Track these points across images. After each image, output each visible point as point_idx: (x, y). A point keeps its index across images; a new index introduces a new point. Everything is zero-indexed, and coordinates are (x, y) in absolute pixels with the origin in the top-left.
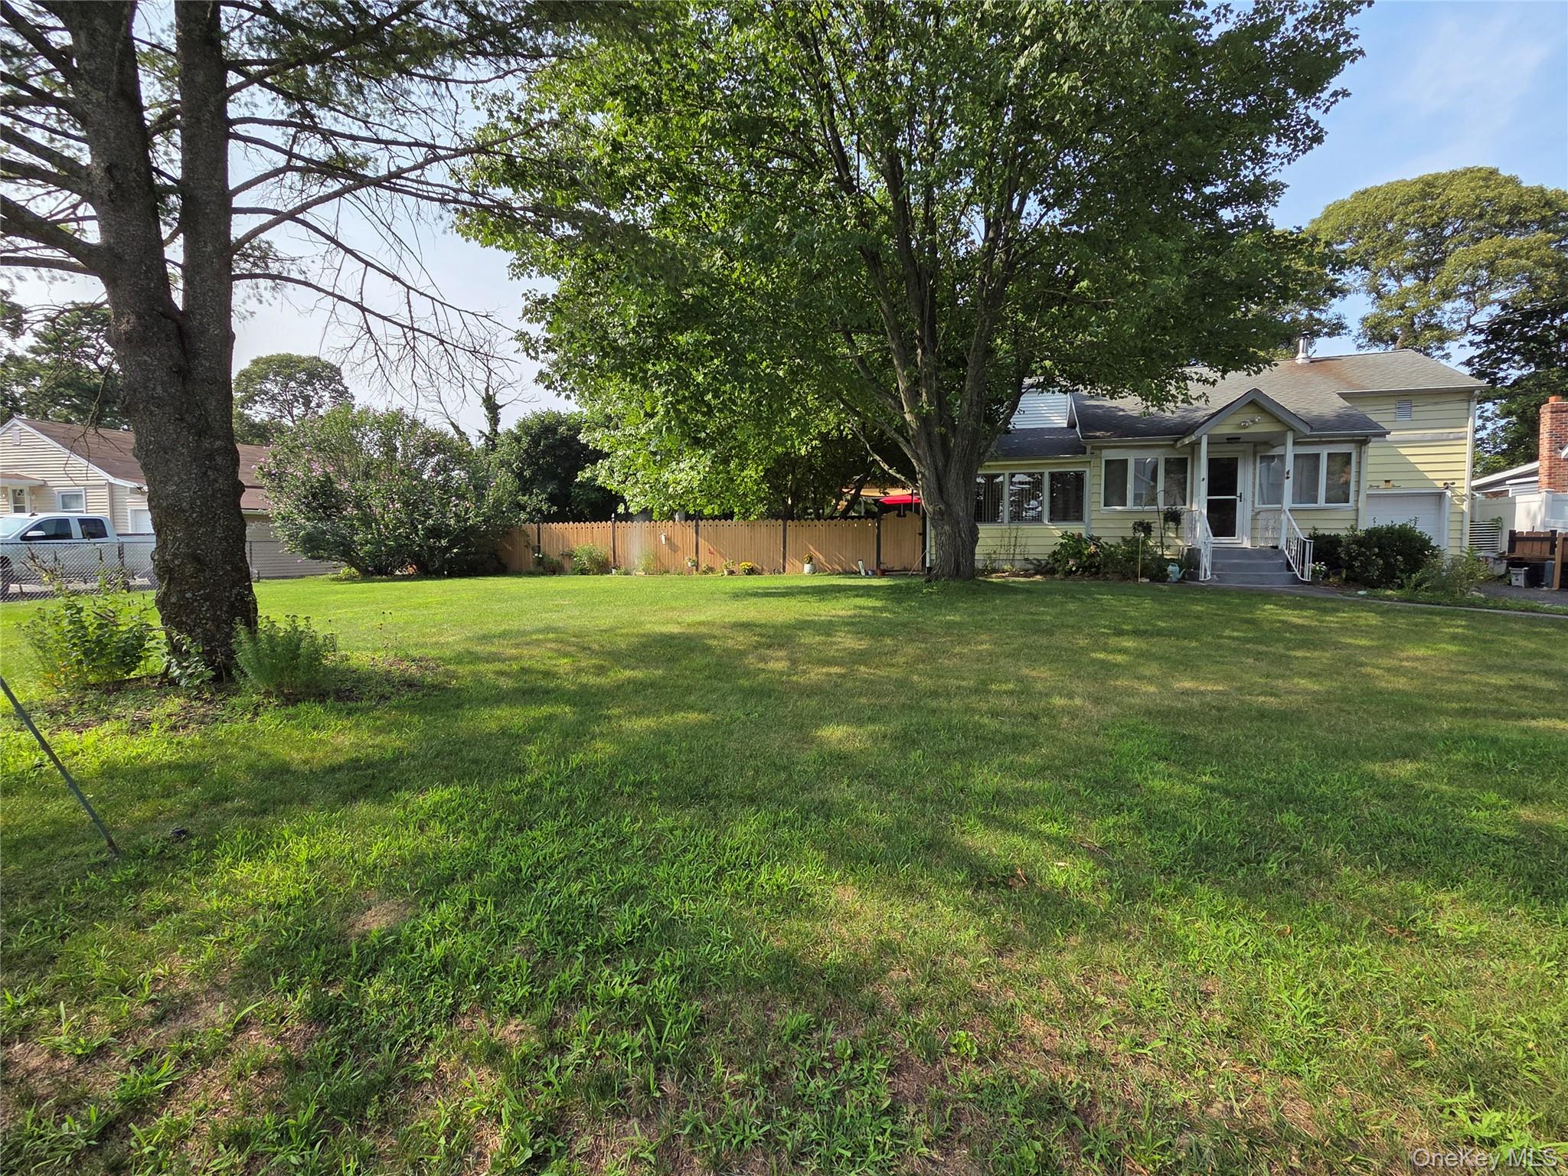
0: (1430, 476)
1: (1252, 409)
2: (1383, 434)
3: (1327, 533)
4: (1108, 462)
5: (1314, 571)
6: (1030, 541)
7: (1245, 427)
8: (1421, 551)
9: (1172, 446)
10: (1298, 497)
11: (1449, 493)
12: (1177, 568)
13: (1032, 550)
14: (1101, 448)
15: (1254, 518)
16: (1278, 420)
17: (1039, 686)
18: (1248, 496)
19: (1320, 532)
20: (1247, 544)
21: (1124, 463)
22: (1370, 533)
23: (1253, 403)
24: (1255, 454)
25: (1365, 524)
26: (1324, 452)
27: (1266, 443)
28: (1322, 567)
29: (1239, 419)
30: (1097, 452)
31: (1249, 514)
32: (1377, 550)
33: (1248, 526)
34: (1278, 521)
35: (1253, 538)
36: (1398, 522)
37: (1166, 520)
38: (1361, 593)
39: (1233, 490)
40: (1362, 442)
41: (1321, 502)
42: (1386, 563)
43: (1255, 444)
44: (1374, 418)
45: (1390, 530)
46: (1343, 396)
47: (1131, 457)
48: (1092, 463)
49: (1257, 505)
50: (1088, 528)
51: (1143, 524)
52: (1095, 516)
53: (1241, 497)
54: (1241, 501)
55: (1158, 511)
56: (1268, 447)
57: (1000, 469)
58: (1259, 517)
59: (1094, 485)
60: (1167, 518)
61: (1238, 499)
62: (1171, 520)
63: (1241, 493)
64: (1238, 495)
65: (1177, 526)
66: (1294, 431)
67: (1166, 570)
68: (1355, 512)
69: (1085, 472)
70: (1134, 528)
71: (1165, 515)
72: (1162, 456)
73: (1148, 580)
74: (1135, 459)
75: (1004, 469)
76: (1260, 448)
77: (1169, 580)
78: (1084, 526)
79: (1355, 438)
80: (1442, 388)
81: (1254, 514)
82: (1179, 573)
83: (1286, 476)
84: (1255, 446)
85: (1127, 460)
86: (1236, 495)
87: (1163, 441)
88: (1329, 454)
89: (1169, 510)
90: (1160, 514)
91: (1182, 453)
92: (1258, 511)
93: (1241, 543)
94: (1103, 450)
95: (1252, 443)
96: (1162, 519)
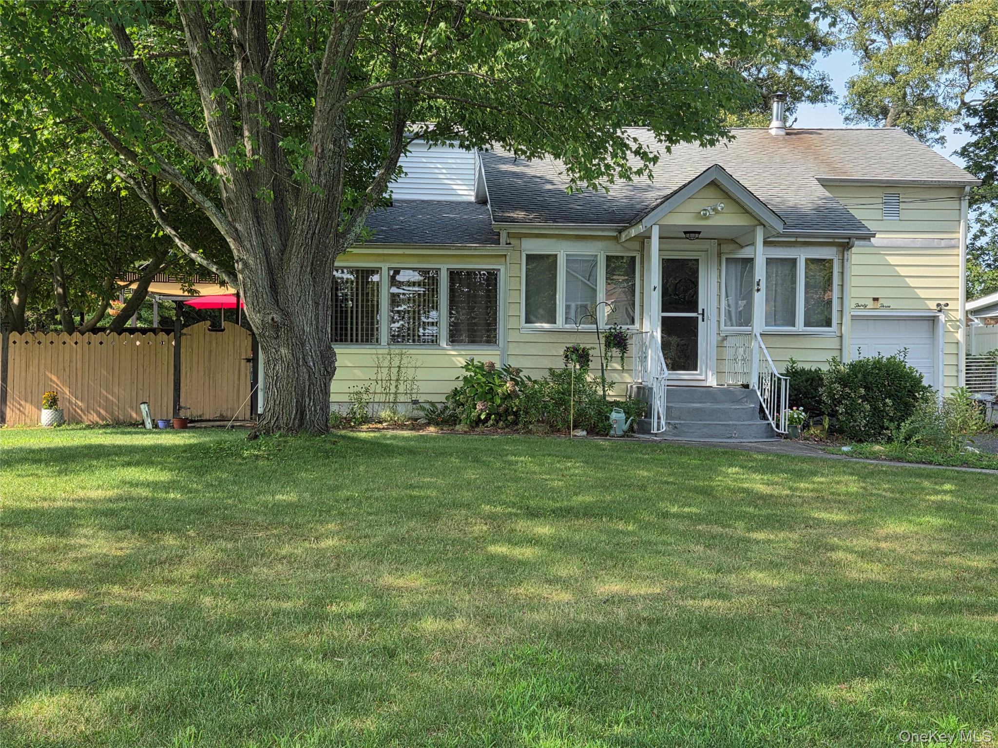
0: (922, 293)
1: (711, 192)
2: (868, 237)
3: (807, 367)
4: (530, 258)
5: (791, 420)
6: (421, 374)
7: (705, 217)
8: (911, 393)
9: (616, 239)
10: (772, 318)
11: (942, 317)
12: (622, 416)
13: (424, 387)
14: (520, 236)
15: (720, 346)
16: (746, 211)
17: (405, 602)
18: (712, 313)
19: (799, 366)
20: (712, 381)
21: (551, 259)
22: (856, 368)
23: (714, 184)
24: (720, 255)
25: (850, 357)
26: (802, 255)
27: (733, 241)
28: (800, 414)
29: (697, 205)
30: (512, 241)
31: (714, 340)
32: (862, 391)
33: (713, 355)
34: (747, 348)
35: (719, 373)
36: (886, 355)
37: (608, 345)
38: (845, 449)
39: (692, 304)
40: (845, 246)
41: (800, 325)
42: (875, 408)
43: (721, 242)
44: (858, 214)
45: (878, 365)
46: (825, 183)
47: (562, 251)
48: (508, 258)
49: (723, 327)
50: (504, 355)
51: (578, 351)
52: (513, 336)
53: (703, 314)
54: (703, 320)
55: (598, 332)
56: (732, 246)
57: (376, 261)
58: (725, 343)
59: (511, 292)
60: (610, 343)
61: (700, 318)
62: (615, 345)
63: (703, 310)
64: (700, 311)
65: (623, 354)
66: (764, 226)
67: (608, 418)
68: (838, 339)
69: (499, 270)
70: (566, 356)
71: (607, 337)
72: (602, 252)
73: (585, 433)
74: (567, 255)
75: (384, 261)
76: (725, 248)
77: (612, 432)
78: (498, 352)
79: (837, 240)
80: (932, 181)
81: (720, 338)
82: (626, 423)
83: (756, 288)
84: (719, 245)
85: (556, 256)
86: (697, 312)
87: (603, 230)
88: (807, 260)
89: (613, 331)
90: (601, 336)
91: (630, 250)
92: (725, 335)
93: (704, 380)
94: (524, 239)
95: (716, 241)
96: (603, 344)
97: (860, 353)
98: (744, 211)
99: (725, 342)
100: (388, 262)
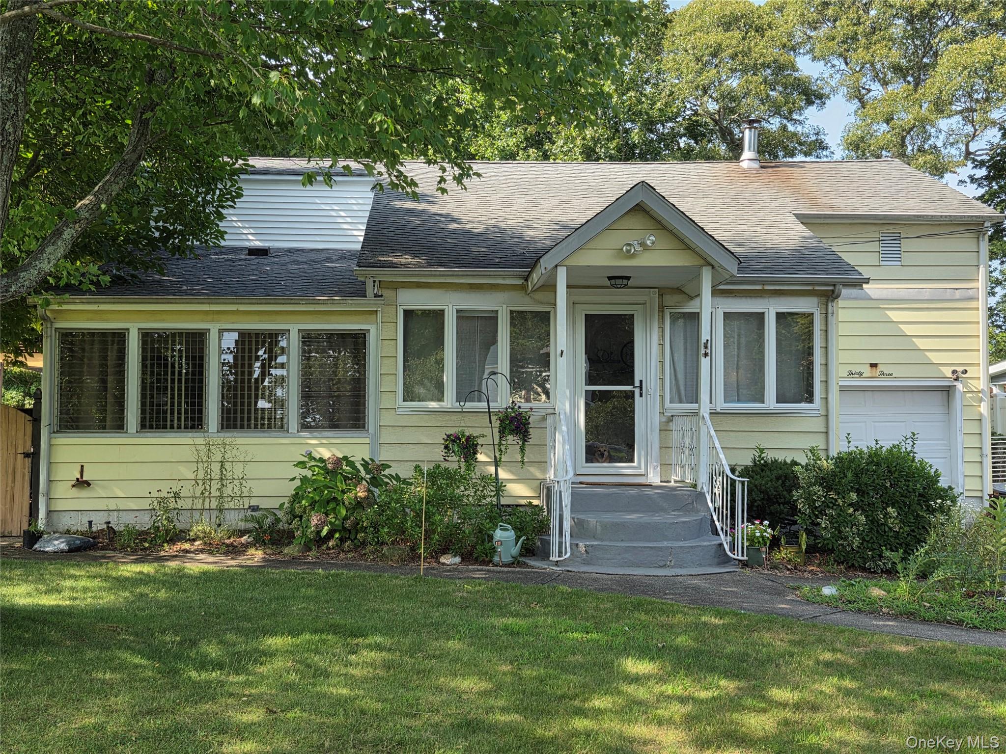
0: (934, 357)
1: (636, 221)
2: (859, 283)
3: (781, 457)
4: (409, 314)
5: (752, 539)
6: (252, 471)
7: (630, 256)
8: (925, 498)
9: (523, 288)
10: (734, 392)
11: (959, 388)
12: (511, 534)
13: (258, 488)
14: (396, 286)
15: (665, 428)
16: (686, 246)
18: (652, 385)
19: (770, 456)
20: (654, 478)
21: (437, 317)
22: (845, 462)
23: (639, 209)
24: (662, 308)
25: (838, 447)
26: (771, 308)
27: (679, 290)
28: (764, 530)
29: (618, 239)
30: (386, 293)
31: (656, 421)
32: (854, 496)
33: (655, 440)
34: (696, 434)
35: (665, 465)
36: (886, 445)
37: (502, 432)
38: (828, 591)
39: (626, 373)
40: (829, 296)
41: (771, 402)
42: (873, 522)
43: (663, 291)
44: (850, 259)
45: (875, 458)
46: (804, 219)
47: (451, 306)
48: (380, 314)
49: (667, 404)
50: (376, 445)
51: (460, 439)
52: (387, 419)
53: (641, 388)
54: (641, 395)
55: (489, 412)
56: (677, 298)
57: (203, 321)
58: (673, 426)
59: (384, 359)
60: (505, 428)
61: (637, 391)
62: (512, 432)
63: (641, 382)
64: (637, 384)
65: (523, 444)
66: (713, 267)
67: (491, 538)
68: (822, 419)
69: (369, 331)
70: (446, 447)
71: (502, 421)
72: (505, 306)
73: (458, 559)
74: (458, 311)
75: (212, 321)
76: (669, 299)
77: (496, 559)
78: (367, 441)
79: (817, 288)
80: (941, 216)
81: (664, 419)
82: (517, 544)
83: (703, 352)
84: (661, 295)
85: (442, 312)
86: (632, 384)
87: (504, 277)
88: (778, 314)
89: (509, 410)
90: (494, 418)
91: (542, 303)
92: (670, 415)
93: (644, 475)
94: (400, 290)
95: (657, 290)
96: (496, 430)
97: (849, 442)
98: (684, 247)
99: (671, 424)
100: (218, 321)
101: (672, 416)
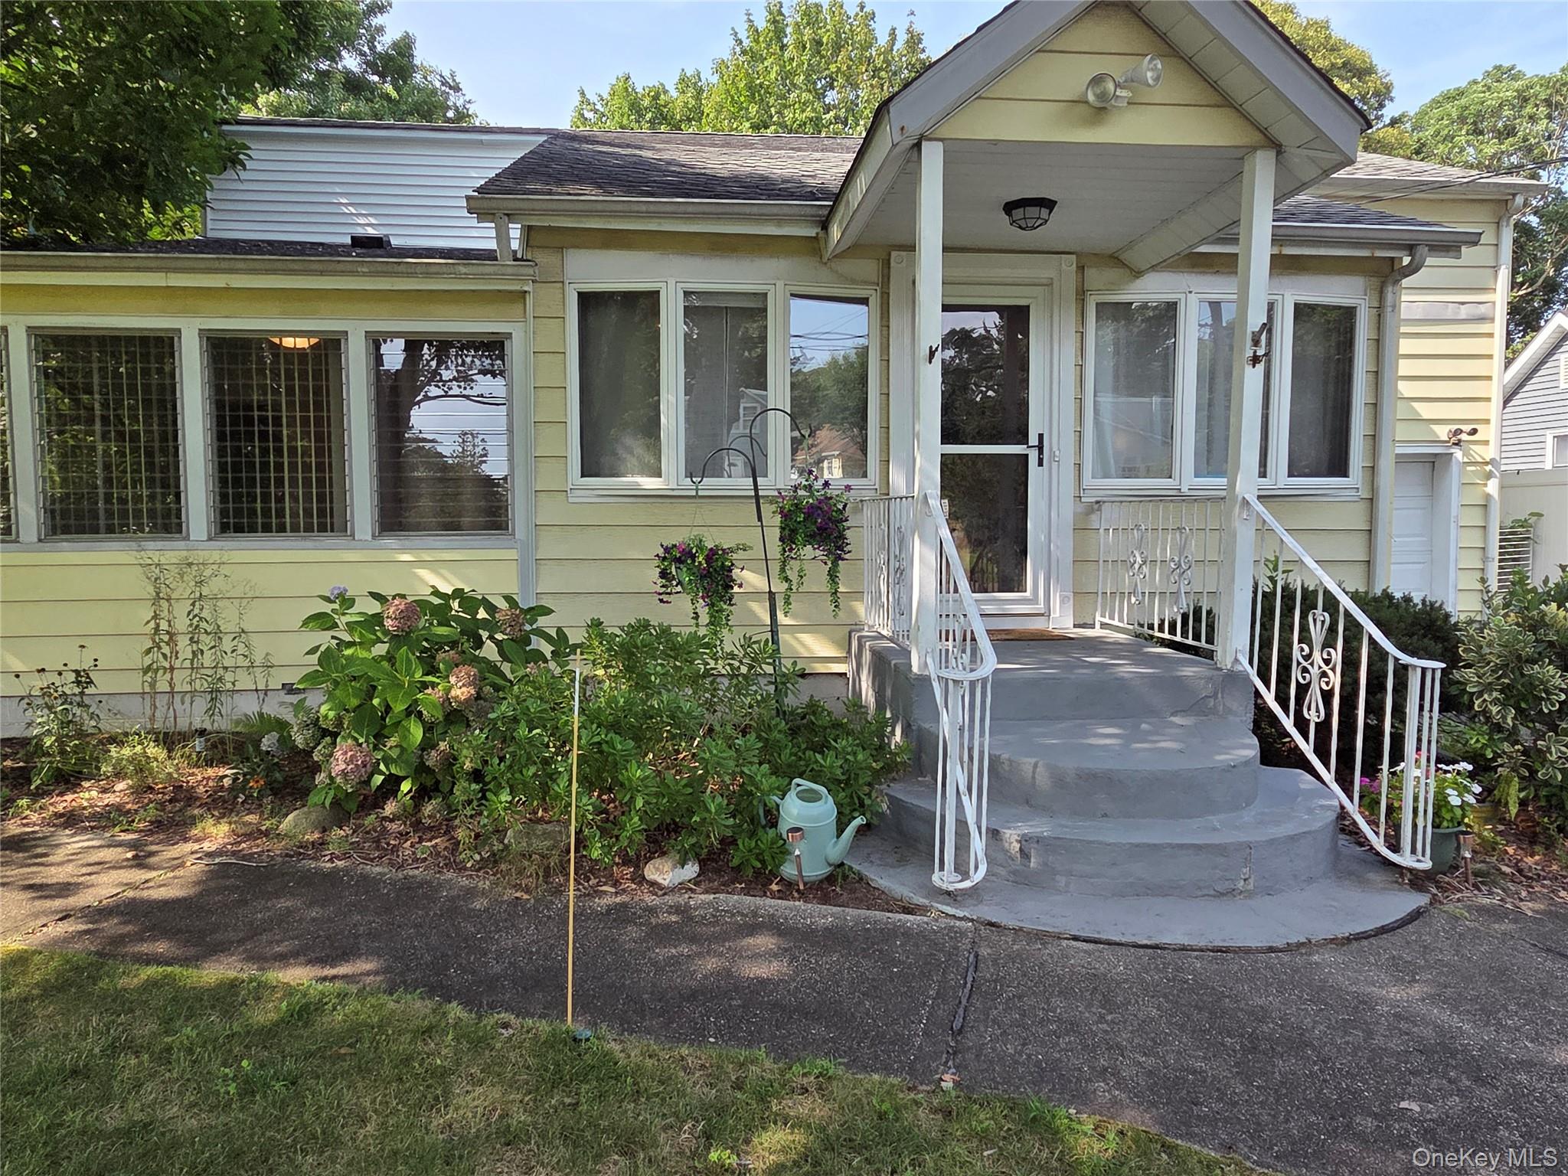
0: (1425, 411)
1: (1113, 34)
4: (589, 302)
5: (1439, 812)
11: (1458, 454)
12: (826, 808)
14: (560, 240)
15: (1081, 528)
16: (1224, 101)
18: (1061, 445)
20: (1062, 618)
21: (644, 304)
24: (1081, 295)
26: (1288, 296)
27: (1114, 260)
31: (1067, 510)
33: (1064, 548)
35: (1082, 596)
37: (788, 538)
39: (1013, 420)
41: (1279, 475)
43: (1084, 260)
47: (672, 282)
48: (529, 300)
49: (1088, 480)
50: (530, 566)
51: (693, 557)
52: (549, 512)
53: (1040, 448)
54: (1040, 464)
55: (757, 497)
56: (1112, 274)
57: (163, 312)
58: (1094, 521)
59: (542, 393)
60: (794, 531)
61: (1033, 456)
62: (811, 539)
63: (1041, 436)
64: (1033, 440)
65: (835, 564)
66: (1279, 153)
67: (772, 818)
68: (1363, 506)
69: (509, 335)
70: (664, 574)
71: (786, 515)
72: (780, 284)
73: (691, 870)
74: (687, 294)
75: (184, 312)
76: (1095, 277)
77: (789, 870)
78: (513, 554)
79: (1379, 254)
81: (1080, 509)
82: (840, 831)
83: (1250, 353)
84: (1081, 269)
85: (654, 295)
86: (1025, 441)
87: (779, 220)
88: (1298, 307)
89: (801, 493)
90: (767, 509)
91: (853, 281)
92: (1094, 500)
93: (1042, 615)
94: (572, 250)
95: (1074, 257)
96: (774, 534)
99: (1094, 517)
100: (195, 313)
101: (1097, 502)
